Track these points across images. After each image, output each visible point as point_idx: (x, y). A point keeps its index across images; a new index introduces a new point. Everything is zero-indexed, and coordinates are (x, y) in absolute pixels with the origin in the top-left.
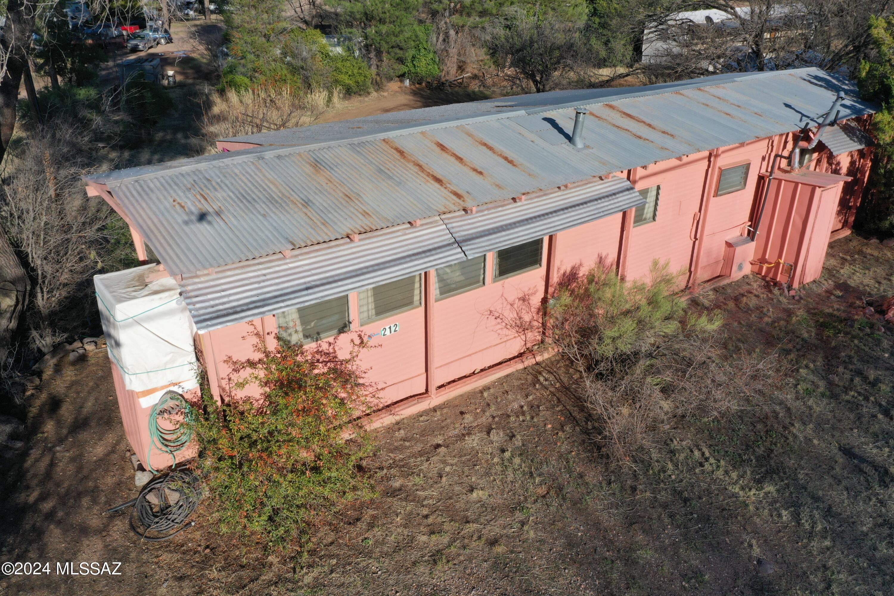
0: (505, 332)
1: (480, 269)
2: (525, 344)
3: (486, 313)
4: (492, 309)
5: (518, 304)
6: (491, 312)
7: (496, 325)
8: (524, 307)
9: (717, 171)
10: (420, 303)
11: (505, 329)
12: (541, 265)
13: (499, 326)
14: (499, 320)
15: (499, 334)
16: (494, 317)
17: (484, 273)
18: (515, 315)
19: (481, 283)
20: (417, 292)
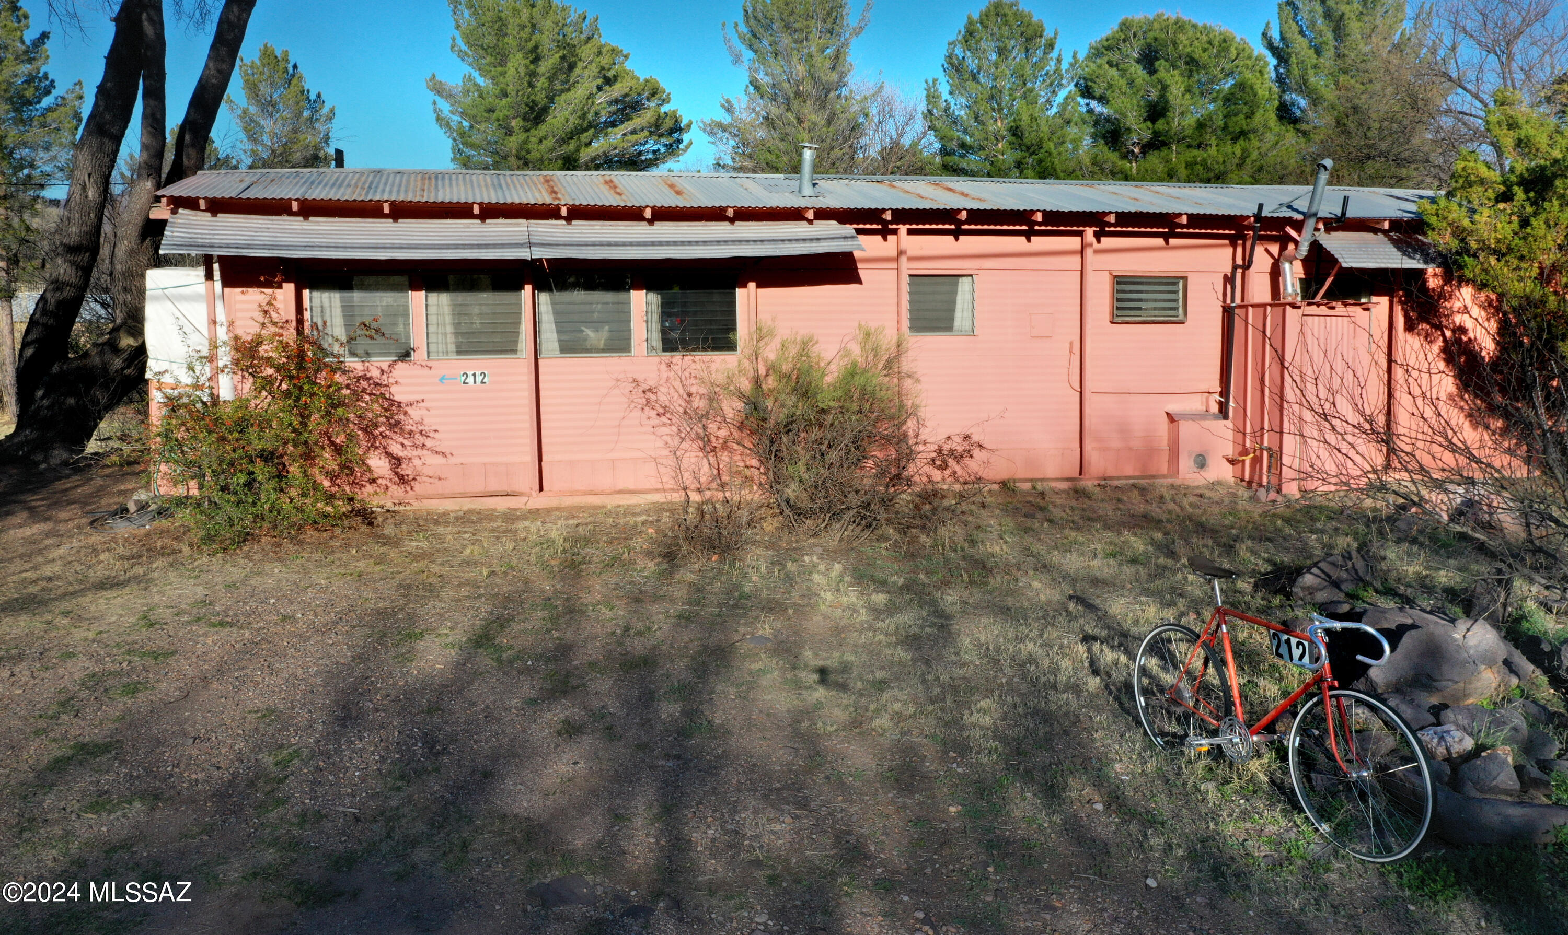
0: (678, 442)
6: (648, 402)
7: (659, 425)
9: (1105, 277)
10: (527, 355)
12: (735, 352)
13: (666, 430)
16: (655, 412)
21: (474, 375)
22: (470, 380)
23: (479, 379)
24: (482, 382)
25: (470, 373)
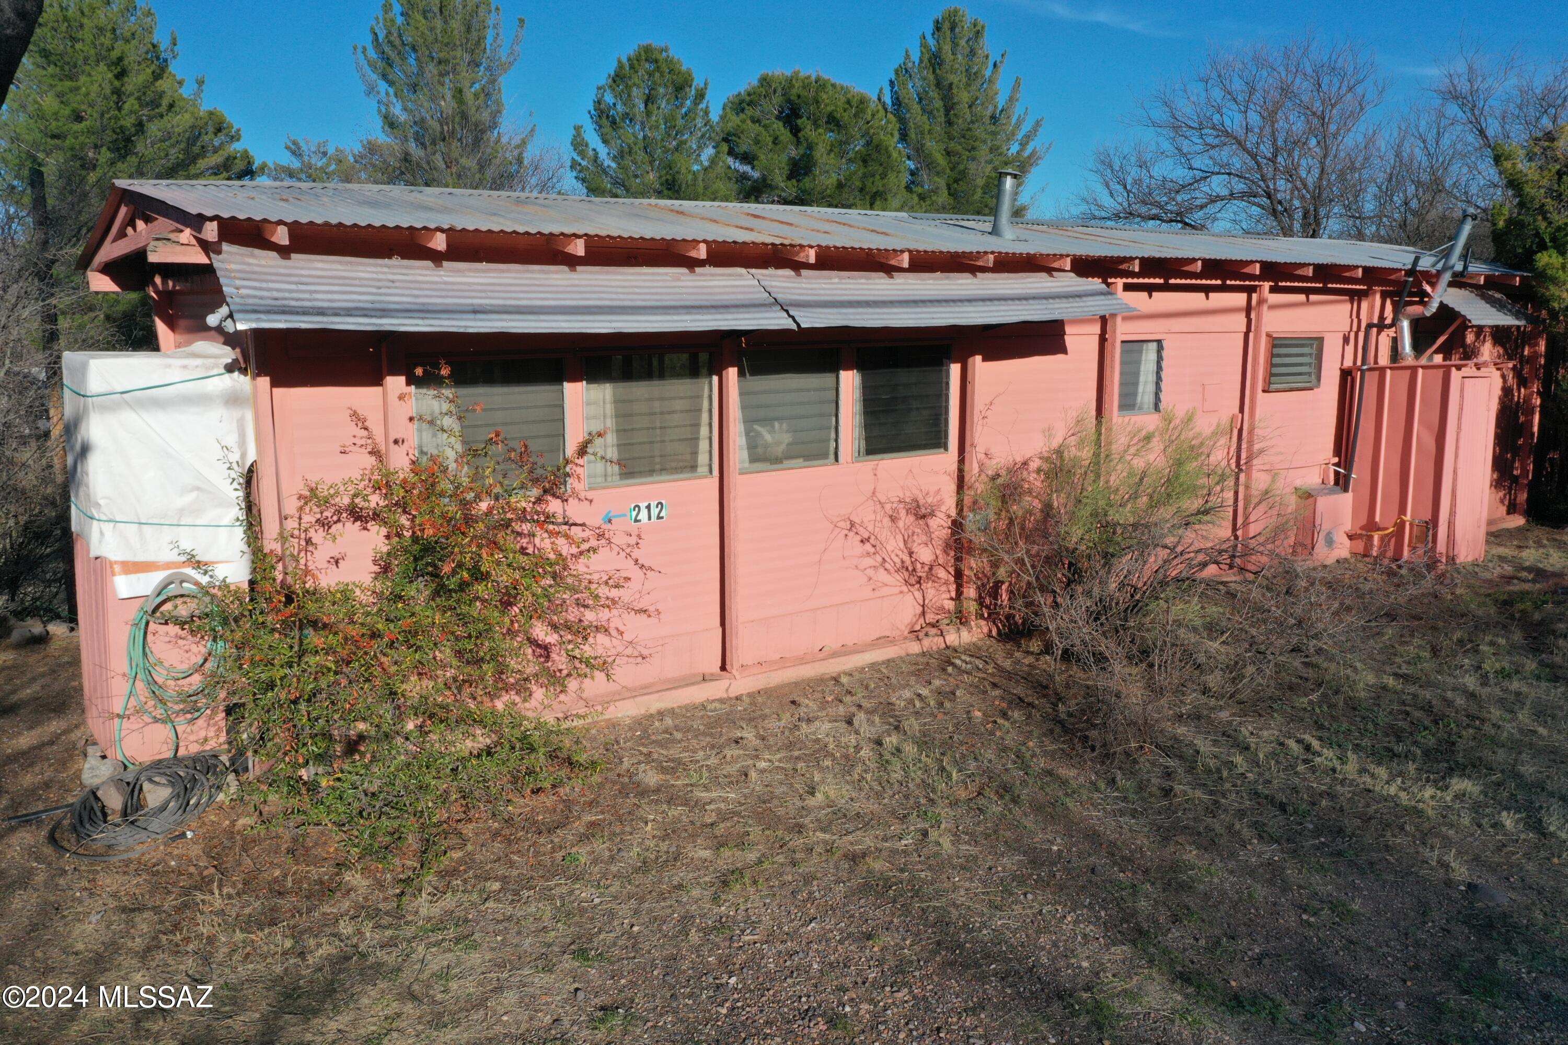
0: (882, 575)
1: (830, 428)
2: (923, 613)
3: (842, 524)
4: (856, 520)
5: (906, 520)
6: (852, 524)
7: (862, 556)
8: (917, 530)
9: (1263, 340)
10: (711, 471)
11: (881, 570)
12: (946, 449)
13: (869, 561)
14: (868, 547)
15: (870, 579)
16: (859, 538)
17: (836, 441)
18: (902, 545)
19: (832, 456)
20: (703, 445)
21: (648, 507)
22: (643, 515)
23: (655, 511)
24: (659, 517)
25: (643, 505)
